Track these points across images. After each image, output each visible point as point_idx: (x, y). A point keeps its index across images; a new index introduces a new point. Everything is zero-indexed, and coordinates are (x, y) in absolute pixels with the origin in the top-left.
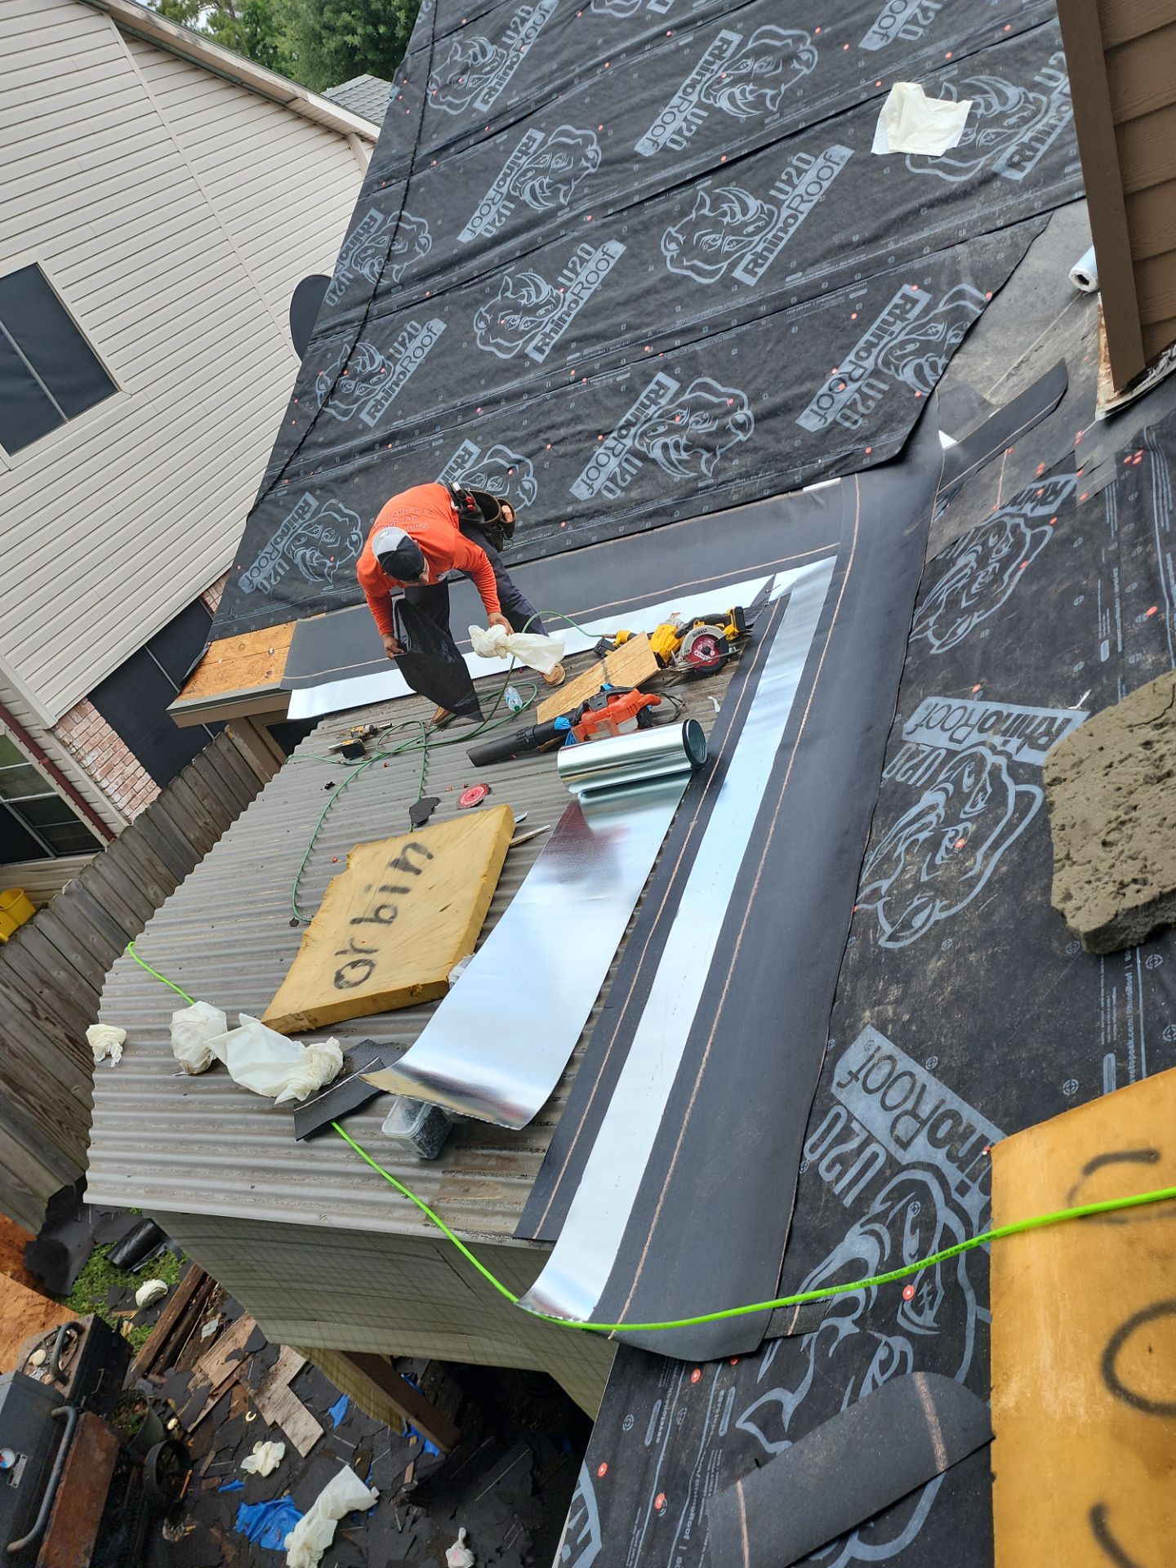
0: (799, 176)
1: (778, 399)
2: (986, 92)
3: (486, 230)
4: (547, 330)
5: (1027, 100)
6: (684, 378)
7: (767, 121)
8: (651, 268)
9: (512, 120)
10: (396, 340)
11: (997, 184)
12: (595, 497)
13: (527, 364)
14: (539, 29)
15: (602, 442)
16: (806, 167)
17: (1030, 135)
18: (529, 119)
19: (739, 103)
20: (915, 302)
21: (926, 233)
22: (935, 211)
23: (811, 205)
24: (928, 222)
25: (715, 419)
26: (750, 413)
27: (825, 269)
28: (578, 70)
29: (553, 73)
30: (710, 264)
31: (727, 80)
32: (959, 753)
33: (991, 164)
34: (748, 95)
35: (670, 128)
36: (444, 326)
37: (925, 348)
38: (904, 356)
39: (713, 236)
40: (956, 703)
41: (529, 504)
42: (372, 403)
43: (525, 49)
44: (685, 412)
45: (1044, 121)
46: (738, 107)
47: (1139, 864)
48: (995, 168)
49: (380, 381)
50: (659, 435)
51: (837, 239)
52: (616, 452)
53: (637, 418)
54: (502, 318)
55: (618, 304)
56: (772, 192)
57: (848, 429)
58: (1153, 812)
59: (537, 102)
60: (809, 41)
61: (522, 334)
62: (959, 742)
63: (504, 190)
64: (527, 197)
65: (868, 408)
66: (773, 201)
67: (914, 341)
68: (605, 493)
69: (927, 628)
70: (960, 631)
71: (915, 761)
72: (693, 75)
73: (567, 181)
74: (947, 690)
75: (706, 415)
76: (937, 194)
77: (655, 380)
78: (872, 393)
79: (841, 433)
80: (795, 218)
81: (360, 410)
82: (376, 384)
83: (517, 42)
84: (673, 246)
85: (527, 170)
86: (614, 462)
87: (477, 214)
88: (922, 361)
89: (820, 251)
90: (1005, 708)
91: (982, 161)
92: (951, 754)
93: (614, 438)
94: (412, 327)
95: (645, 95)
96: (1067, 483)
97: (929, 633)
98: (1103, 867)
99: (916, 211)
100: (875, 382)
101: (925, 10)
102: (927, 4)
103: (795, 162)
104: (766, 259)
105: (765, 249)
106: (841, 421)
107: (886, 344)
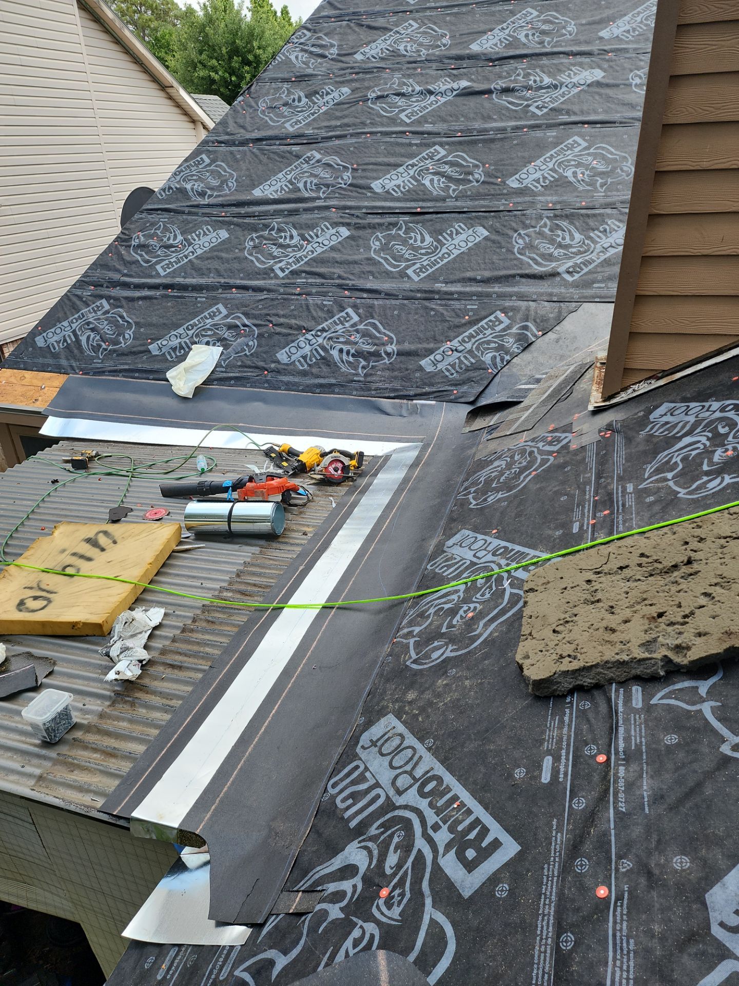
0: (457, 235)
1: (413, 347)
2: (564, 231)
3: (271, 194)
4: (291, 261)
5: (584, 243)
6: (363, 316)
7: (447, 200)
8: (362, 250)
9: (305, 141)
10: (195, 232)
11: (558, 279)
12: (291, 364)
13: (272, 275)
14: (336, 101)
15: (304, 334)
16: (462, 231)
17: (581, 260)
18: (315, 145)
19: (435, 185)
20: (501, 322)
21: (516, 289)
22: (524, 280)
23: (460, 252)
24: (518, 284)
25: (374, 345)
27: (458, 288)
28: (351, 131)
29: (336, 127)
30: (395, 261)
31: (432, 171)
32: (478, 564)
33: (558, 267)
34: (441, 183)
35: (394, 183)
36: (227, 236)
37: (500, 348)
38: (488, 349)
39: (401, 247)
40: (481, 537)
41: (248, 354)
42: (167, 262)
43: (324, 109)
44: (358, 335)
45: (591, 257)
46: (434, 188)
48: (559, 270)
49: (176, 251)
50: (339, 342)
51: (469, 274)
52: (311, 343)
53: (329, 329)
54: (265, 244)
55: (337, 262)
56: (440, 237)
57: (447, 376)
59: (322, 138)
60: (481, 169)
61: (274, 258)
62: (479, 558)
63: (289, 177)
64: (301, 185)
65: (461, 368)
66: (439, 241)
67: (495, 342)
68: (297, 363)
69: (469, 493)
70: (489, 499)
71: (449, 563)
72: (414, 161)
73: (327, 186)
74: (476, 529)
75: (370, 341)
76: (527, 272)
77: (346, 311)
78: (465, 361)
79: (442, 377)
80: (449, 255)
81: (157, 263)
82: (173, 252)
83: (321, 102)
84: (378, 243)
85: (306, 172)
86: (308, 348)
87: (268, 183)
88: (497, 354)
89: (457, 277)
90: (509, 545)
91: (554, 264)
92: (473, 564)
93: (312, 335)
94: (208, 229)
95: (386, 160)
96: (566, 437)
97: (471, 496)
99: (514, 276)
100: (469, 357)
101: (545, 178)
102: (547, 175)
103: (456, 227)
104: (427, 270)
105: (428, 265)
106: (445, 371)
107: (480, 339)
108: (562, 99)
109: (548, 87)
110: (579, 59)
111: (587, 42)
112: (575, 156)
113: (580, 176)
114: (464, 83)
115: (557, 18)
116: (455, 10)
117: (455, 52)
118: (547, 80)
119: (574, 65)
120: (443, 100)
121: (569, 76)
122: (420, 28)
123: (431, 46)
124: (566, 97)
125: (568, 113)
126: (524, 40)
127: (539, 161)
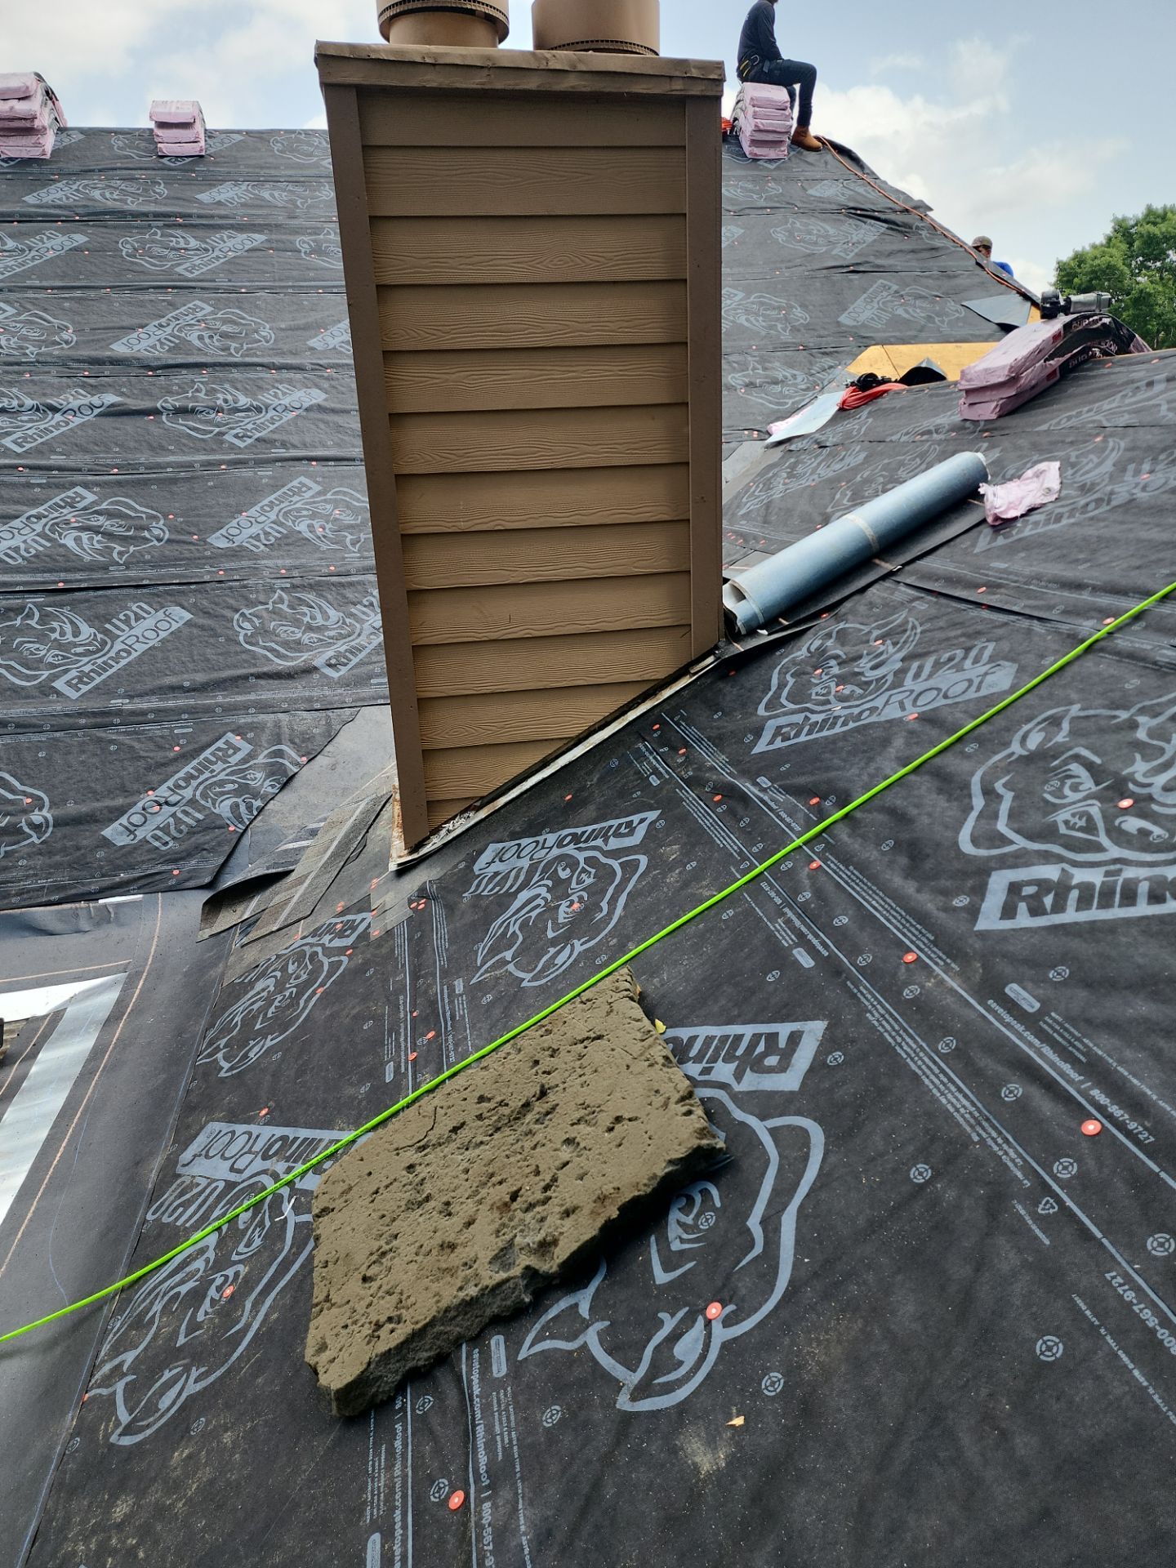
0: (136, 620)
1: (84, 809)
2: (312, 607)
5: (344, 623)
7: (111, 568)
11: (316, 676)
16: (145, 615)
17: (345, 647)
19: (86, 547)
20: (237, 750)
21: (252, 697)
22: (262, 682)
23: (147, 646)
24: (253, 688)
26: (49, 816)
27: (154, 703)
30: (29, 669)
31: (76, 525)
32: (239, 1184)
33: (312, 660)
34: (95, 543)
35: (7, 544)
37: (243, 789)
38: (223, 793)
39: (37, 646)
40: (240, 1128)
45: (357, 641)
46: (84, 550)
47: (394, 1298)
48: (315, 663)
51: (169, 680)
56: (108, 626)
57: (157, 848)
58: (412, 1239)
60: (162, 522)
62: (240, 1171)
65: (181, 832)
66: (106, 632)
67: (233, 782)
69: (218, 1049)
70: (251, 1055)
71: (188, 1196)
72: (41, 509)
74: (233, 1117)
76: (265, 669)
78: (186, 819)
79: (149, 851)
80: (129, 653)
88: (239, 800)
89: (148, 687)
90: (289, 1132)
91: (306, 656)
92: (230, 1185)
96: (363, 920)
97: (220, 1055)
98: (361, 1307)
99: (246, 677)
100: (190, 810)
101: (267, 534)
102: (269, 530)
103: (134, 608)
104: (93, 679)
105: (92, 671)
106: (151, 840)
107: (207, 779)
108: (272, 427)
109: (248, 410)
110: (285, 374)
111: (294, 354)
112: (307, 503)
113: (319, 531)
114: (110, 398)
115: (244, 318)
116: (78, 294)
117: (85, 353)
118: (244, 401)
119: (281, 382)
120: (77, 421)
121: (276, 396)
122: (19, 314)
123: (43, 341)
124: (277, 424)
125: (284, 445)
126: (197, 343)
127: (253, 510)
